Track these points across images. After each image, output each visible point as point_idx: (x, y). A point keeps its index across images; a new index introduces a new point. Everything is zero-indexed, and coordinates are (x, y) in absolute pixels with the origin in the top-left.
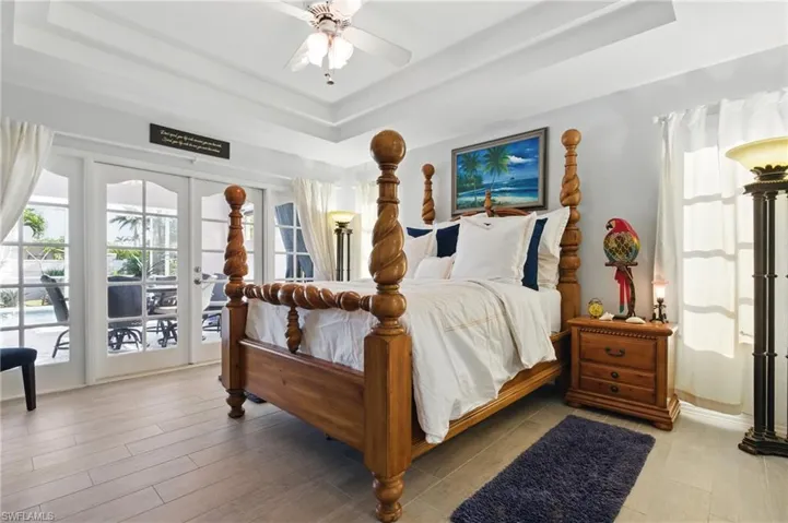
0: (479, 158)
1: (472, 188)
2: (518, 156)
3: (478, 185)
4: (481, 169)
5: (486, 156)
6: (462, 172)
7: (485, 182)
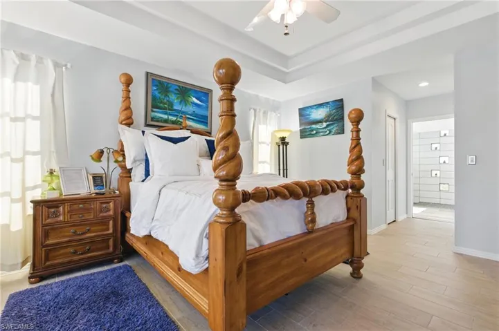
0: (171, 89)
1: (165, 109)
2: (198, 99)
3: (169, 108)
4: (173, 97)
5: (176, 89)
6: (156, 93)
7: (175, 108)
